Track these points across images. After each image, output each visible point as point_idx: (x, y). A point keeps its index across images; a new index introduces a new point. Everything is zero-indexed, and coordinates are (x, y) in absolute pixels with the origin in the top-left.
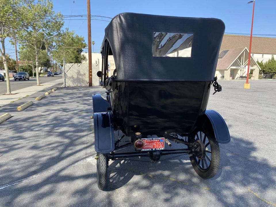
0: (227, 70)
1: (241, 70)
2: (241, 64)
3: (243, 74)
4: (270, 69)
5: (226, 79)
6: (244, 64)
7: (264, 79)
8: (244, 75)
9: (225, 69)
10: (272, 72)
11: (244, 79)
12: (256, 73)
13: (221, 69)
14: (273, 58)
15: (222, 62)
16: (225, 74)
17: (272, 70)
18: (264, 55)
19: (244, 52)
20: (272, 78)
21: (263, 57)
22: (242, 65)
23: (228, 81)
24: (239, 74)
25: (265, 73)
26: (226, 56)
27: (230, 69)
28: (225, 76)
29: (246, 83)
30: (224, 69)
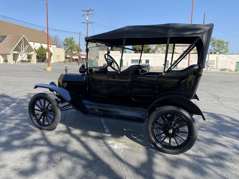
0: (10, 54)
1: (21, 55)
2: (21, 49)
3: (23, 58)
4: (41, 55)
5: (9, 63)
6: (24, 50)
7: (38, 63)
8: (24, 60)
9: (8, 53)
10: (43, 57)
11: (24, 62)
12: (34, 58)
13: (3, 53)
14: (42, 47)
15: (3, 47)
16: (8, 59)
17: (43, 56)
18: (35, 43)
19: (22, 39)
20: (43, 62)
21: (34, 45)
22: (23, 50)
23: (12, 65)
24: (20, 58)
25: (38, 58)
26: (5, 41)
27: (12, 53)
28: (8, 60)
29: (48, 67)
30: (6, 53)
